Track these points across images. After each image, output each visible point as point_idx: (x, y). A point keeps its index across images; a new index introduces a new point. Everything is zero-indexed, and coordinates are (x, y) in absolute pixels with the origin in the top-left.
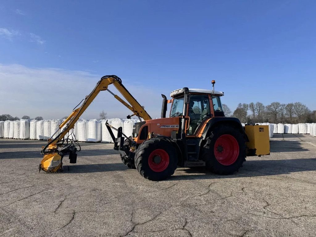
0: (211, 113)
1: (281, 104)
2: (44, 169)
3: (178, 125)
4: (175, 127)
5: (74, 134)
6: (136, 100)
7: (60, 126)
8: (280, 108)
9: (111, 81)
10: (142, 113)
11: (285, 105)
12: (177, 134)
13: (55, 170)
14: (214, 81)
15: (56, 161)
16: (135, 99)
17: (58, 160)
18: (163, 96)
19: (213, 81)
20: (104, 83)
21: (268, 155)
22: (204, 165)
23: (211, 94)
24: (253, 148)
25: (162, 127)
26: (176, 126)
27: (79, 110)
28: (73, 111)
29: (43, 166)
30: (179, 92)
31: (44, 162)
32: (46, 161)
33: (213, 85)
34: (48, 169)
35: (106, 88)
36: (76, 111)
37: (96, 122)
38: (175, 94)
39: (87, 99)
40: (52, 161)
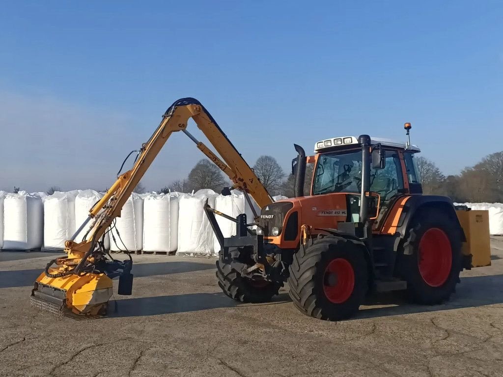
0: (405, 187)
2: (73, 310)
3: (346, 211)
4: (341, 214)
5: (117, 230)
6: (240, 155)
7: (92, 212)
10: (252, 182)
12: (356, 228)
13: (95, 312)
14: (409, 124)
16: (238, 153)
17: (108, 288)
18: (298, 148)
19: (407, 125)
20: (179, 116)
21: (488, 265)
22: (405, 287)
23: (403, 149)
24: (466, 254)
25: (320, 214)
26: (343, 213)
27: (132, 174)
28: (118, 176)
29: (71, 303)
30: (344, 143)
31: (73, 295)
32: (78, 291)
33: (408, 131)
34: (83, 309)
35: (183, 127)
36: (125, 177)
37: (28, 198)
38: (333, 145)
39: (145, 150)
40: (96, 290)
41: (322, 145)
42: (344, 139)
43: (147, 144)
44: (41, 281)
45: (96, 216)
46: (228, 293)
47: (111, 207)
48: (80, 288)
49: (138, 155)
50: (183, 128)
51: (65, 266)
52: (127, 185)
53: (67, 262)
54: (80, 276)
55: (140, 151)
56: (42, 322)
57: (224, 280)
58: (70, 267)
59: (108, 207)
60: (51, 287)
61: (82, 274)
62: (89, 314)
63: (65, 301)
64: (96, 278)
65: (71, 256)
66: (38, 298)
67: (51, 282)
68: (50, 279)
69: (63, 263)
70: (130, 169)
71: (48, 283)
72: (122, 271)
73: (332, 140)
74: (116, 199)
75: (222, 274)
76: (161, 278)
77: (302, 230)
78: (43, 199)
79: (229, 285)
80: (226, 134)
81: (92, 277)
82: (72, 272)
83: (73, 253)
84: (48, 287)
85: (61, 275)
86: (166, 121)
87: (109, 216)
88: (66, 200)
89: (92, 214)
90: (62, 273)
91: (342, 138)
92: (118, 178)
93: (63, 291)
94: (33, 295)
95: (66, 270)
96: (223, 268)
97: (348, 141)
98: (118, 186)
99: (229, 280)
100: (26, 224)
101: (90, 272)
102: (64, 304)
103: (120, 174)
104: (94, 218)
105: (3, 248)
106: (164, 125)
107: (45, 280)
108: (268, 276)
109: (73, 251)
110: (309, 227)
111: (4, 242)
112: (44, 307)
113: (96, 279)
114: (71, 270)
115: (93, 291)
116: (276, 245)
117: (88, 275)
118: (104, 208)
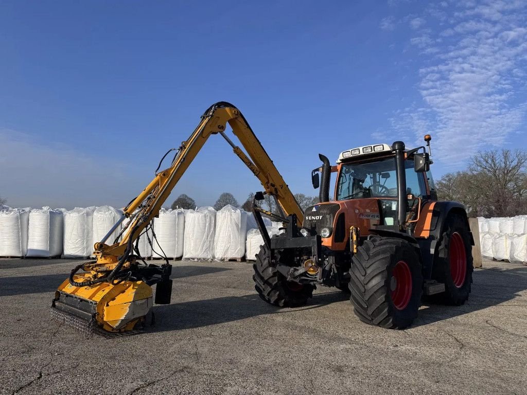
1: (306, 197)
3: (379, 215)
4: (376, 218)
5: (153, 232)
6: (272, 162)
7: (127, 211)
8: (305, 202)
9: (232, 114)
10: (282, 188)
11: (311, 198)
13: (131, 327)
15: (144, 301)
17: (147, 298)
18: (322, 158)
19: (427, 137)
20: (219, 117)
22: (444, 289)
25: (361, 217)
26: (377, 216)
27: (172, 172)
28: (157, 173)
29: (103, 318)
30: (374, 151)
31: (105, 308)
32: (111, 303)
33: (428, 143)
34: (117, 324)
35: (222, 128)
36: (164, 175)
37: (51, 213)
38: (362, 153)
39: (185, 148)
40: (133, 301)
41: (348, 155)
42: (374, 147)
43: (187, 142)
44: (63, 290)
45: (131, 216)
46: (267, 298)
47: (149, 206)
48: (113, 299)
49: (177, 153)
50: (221, 130)
51: (93, 273)
52: (166, 183)
53: (97, 268)
54: (113, 284)
55: (179, 150)
56: (65, 343)
57: (264, 284)
58: (99, 274)
59: (144, 206)
60: (76, 297)
61: (116, 282)
62: (123, 330)
63: (94, 316)
64: (132, 286)
65: (100, 261)
66: (59, 310)
67: (76, 291)
68: (74, 288)
69: (92, 269)
70: (169, 167)
71: (72, 293)
72: (160, 276)
73: (361, 148)
74: (154, 197)
75: (262, 278)
76: (181, 282)
77: (351, 231)
78: (64, 213)
79: (270, 289)
80: (260, 141)
81: (127, 285)
82: (102, 280)
83: (104, 257)
84: (72, 297)
85: (89, 284)
86: (206, 121)
87: (147, 215)
88: (85, 215)
89: (127, 213)
90: (90, 281)
91: (372, 146)
92: (157, 175)
93: (91, 302)
94: (54, 306)
95: (95, 276)
96: (263, 272)
97: (378, 149)
98: (157, 184)
99: (270, 284)
100: (49, 235)
101: (125, 279)
102: (93, 320)
103: (158, 172)
104: (129, 218)
105: (27, 256)
106: (204, 124)
107: (69, 289)
108: (323, 280)
109: (105, 255)
110: (357, 229)
111: (28, 250)
112: (67, 321)
113: (133, 288)
114: (101, 277)
115: (130, 302)
116: (326, 247)
117: (123, 282)
118: (140, 207)
